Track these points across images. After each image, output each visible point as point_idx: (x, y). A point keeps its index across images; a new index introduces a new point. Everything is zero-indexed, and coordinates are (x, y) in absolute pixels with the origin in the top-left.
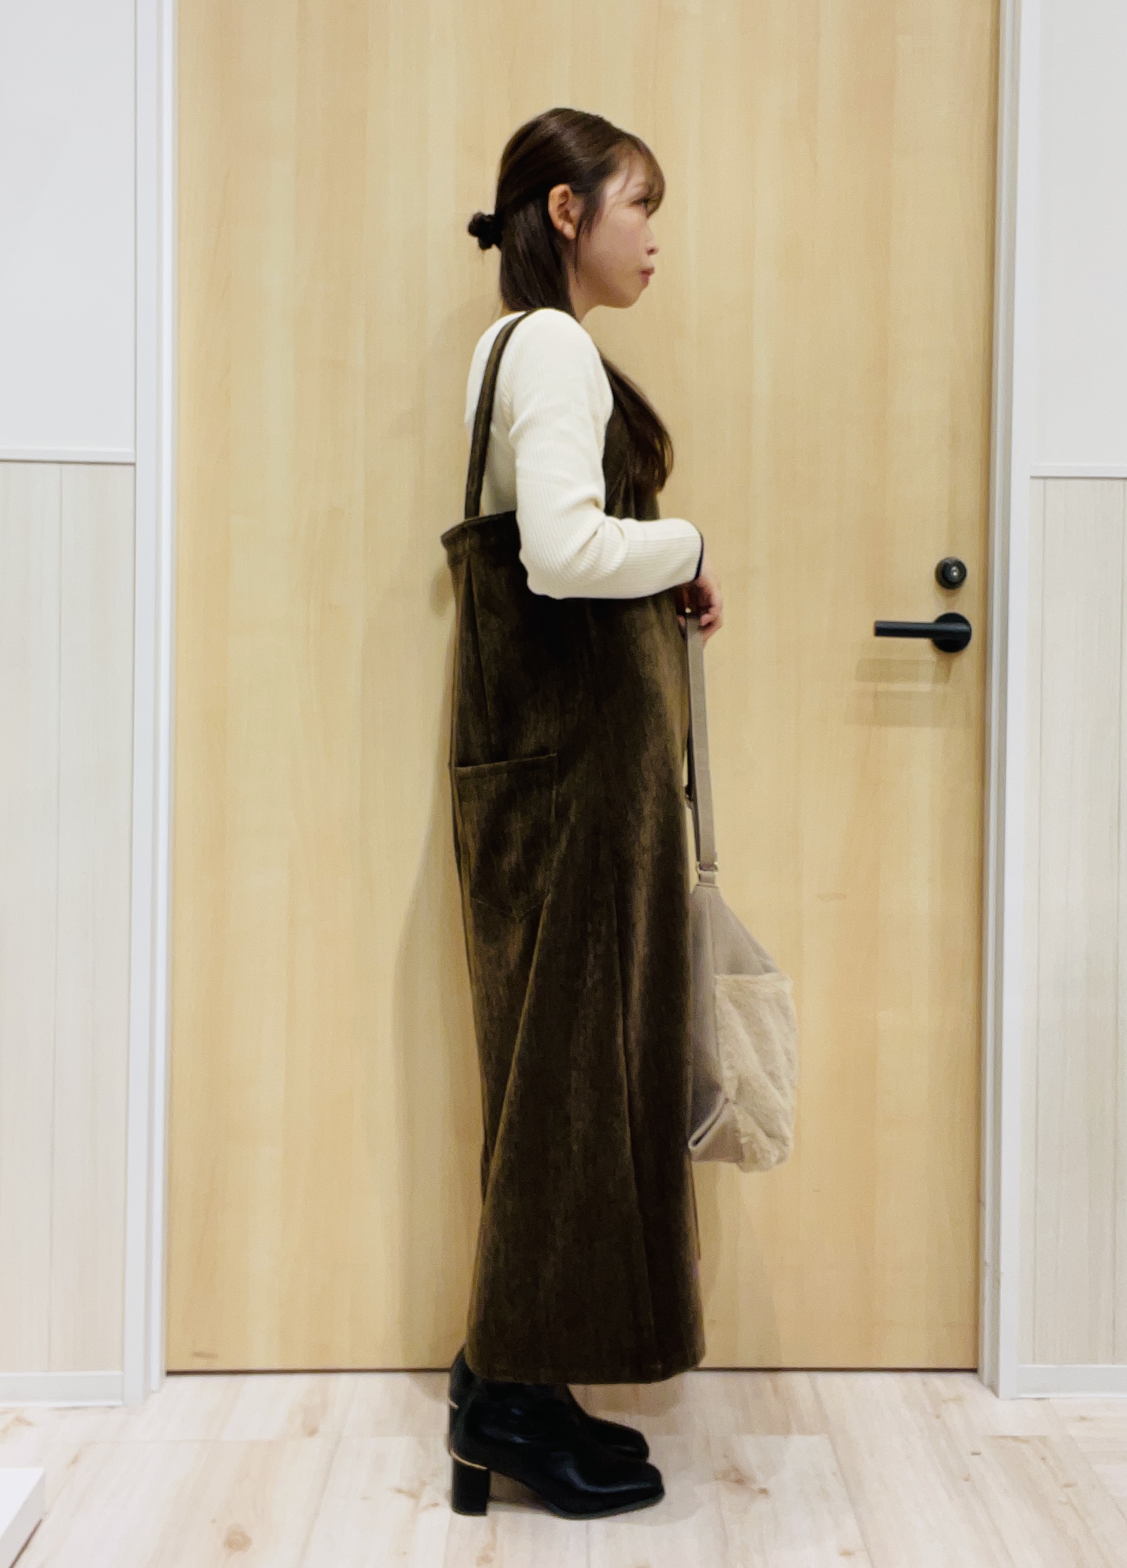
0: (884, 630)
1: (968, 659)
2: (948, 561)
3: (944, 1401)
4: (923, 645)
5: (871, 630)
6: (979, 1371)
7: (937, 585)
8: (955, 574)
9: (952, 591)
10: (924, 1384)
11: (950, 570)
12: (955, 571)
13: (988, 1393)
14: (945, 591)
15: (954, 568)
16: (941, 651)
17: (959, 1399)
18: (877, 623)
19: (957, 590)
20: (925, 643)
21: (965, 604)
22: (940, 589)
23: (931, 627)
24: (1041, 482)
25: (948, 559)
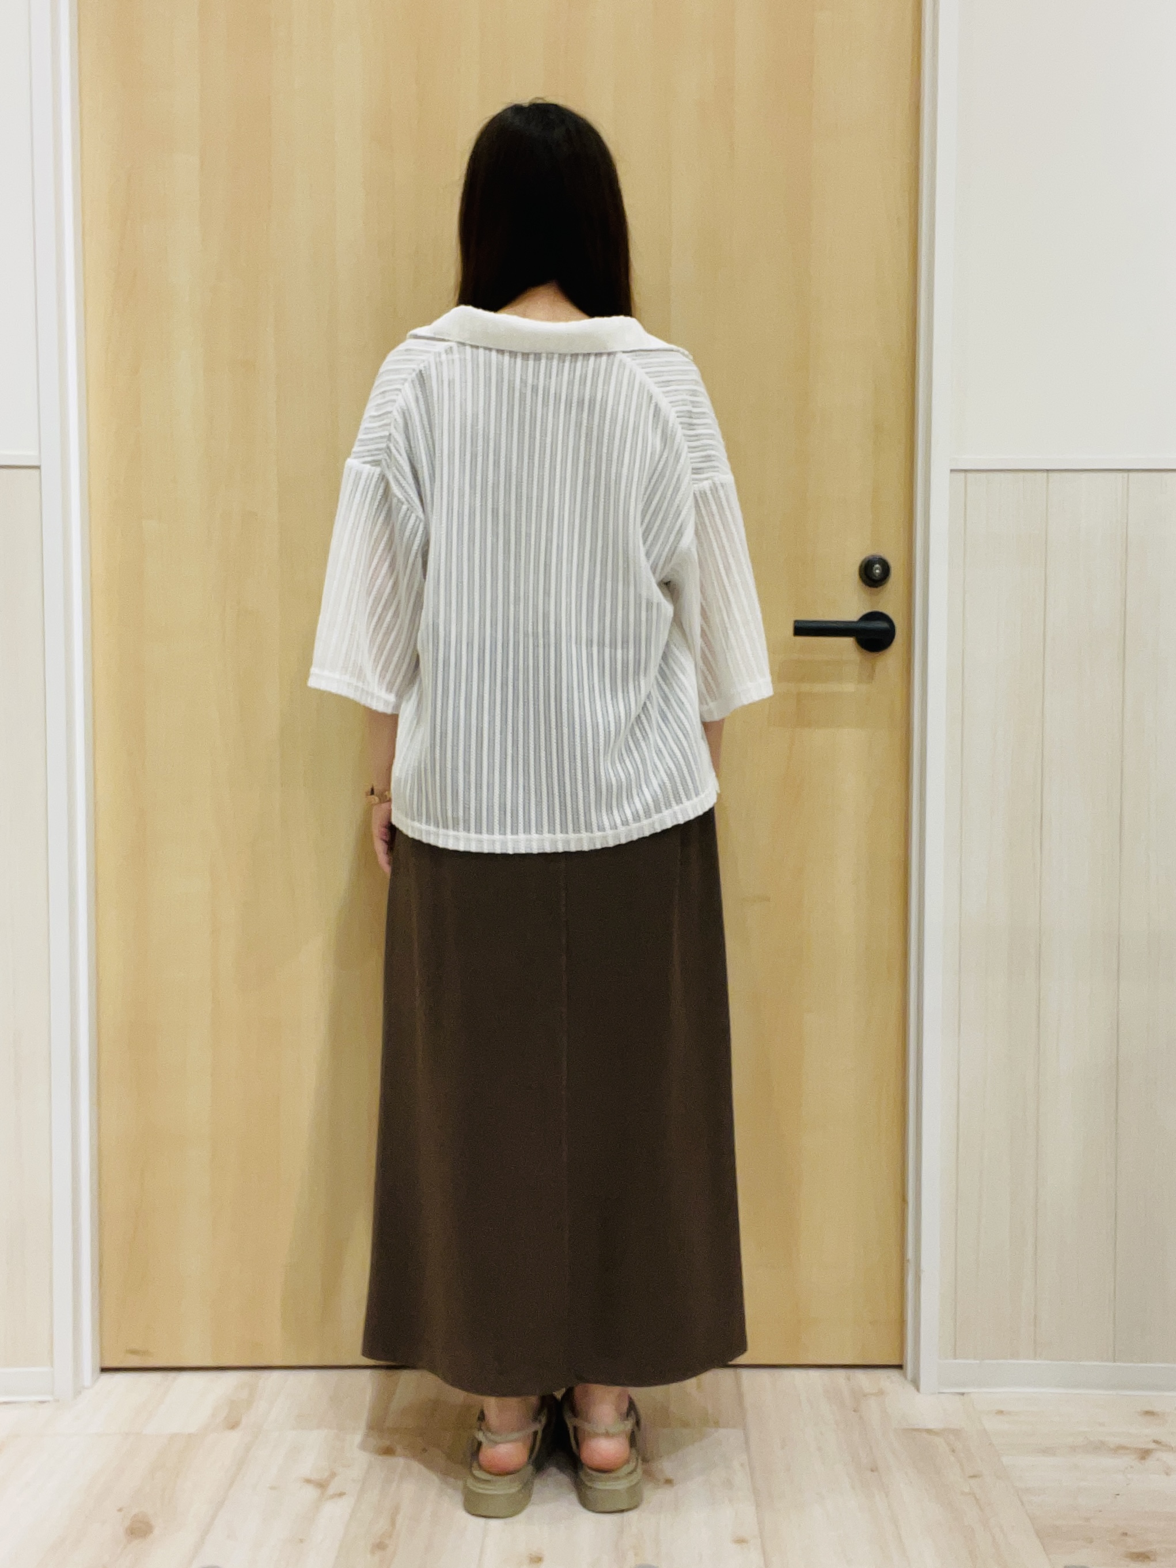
0: (802, 629)
1: (891, 658)
2: (871, 558)
3: (865, 1396)
5: (790, 628)
6: (904, 1367)
7: (861, 583)
8: (877, 571)
9: (874, 590)
10: (849, 1379)
11: (872, 569)
12: (876, 570)
13: (911, 1388)
14: (867, 587)
15: (877, 566)
16: (864, 650)
17: (881, 1393)
18: (796, 622)
19: (881, 588)
20: (848, 643)
21: (889, 602)
22: (864, 585)
23: (855, 625)
24: (962, 475)
25: (873, 556)
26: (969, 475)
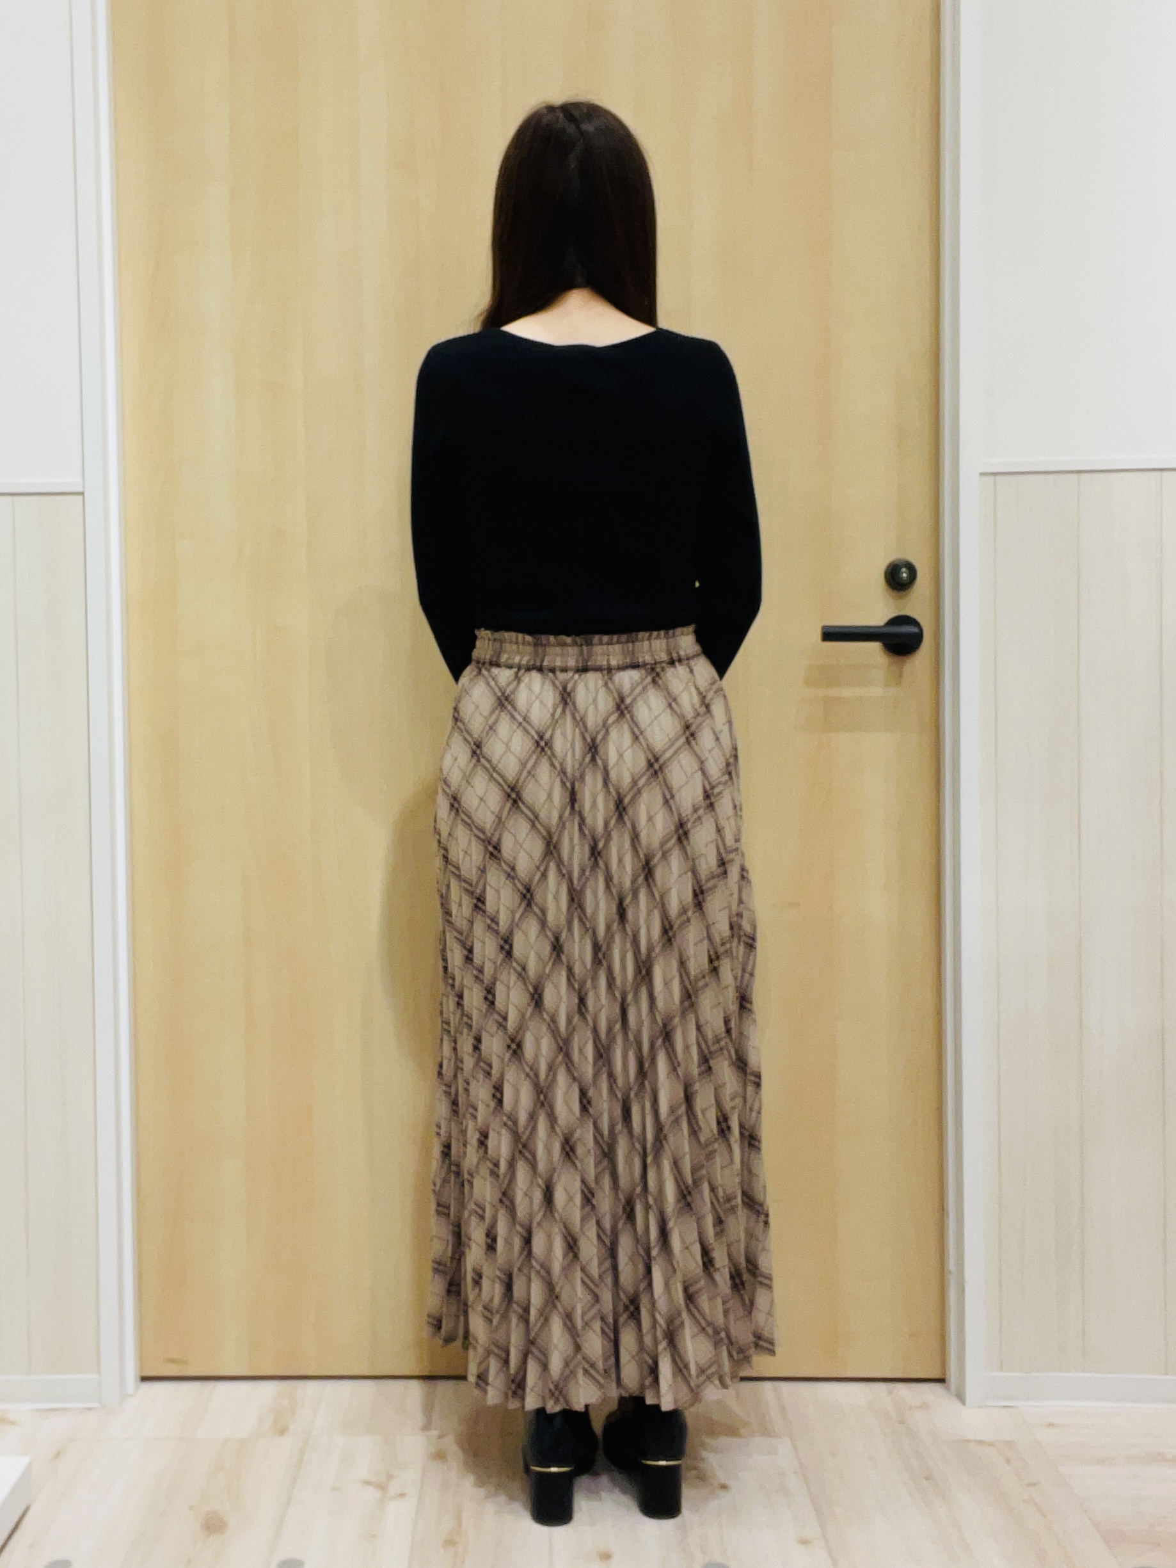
0: (831, 635)
1: (921, 660)
2: (896, 562)
3: (911, 1408)
4: (874, 648)
5: (818, 634)
6: (947, 1381)
7: (888, 587)
8: (905, 575)
9: (902, 593)
10: (890, 1393)
11: (900, 572)
12: (905, 572)
13: (955, 1402)
14: (895, 593)
15: (904, 570)
16: (891, 654)
17: (924, 1406)
18: (824, 627)
19: (907, 591)
20: (875, 647)
21: (916, 605)
22: (890, 591)
23: (881, 630)
24: (991, 478)
25: (897, 560)
26: (998, 478)
